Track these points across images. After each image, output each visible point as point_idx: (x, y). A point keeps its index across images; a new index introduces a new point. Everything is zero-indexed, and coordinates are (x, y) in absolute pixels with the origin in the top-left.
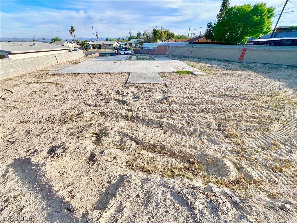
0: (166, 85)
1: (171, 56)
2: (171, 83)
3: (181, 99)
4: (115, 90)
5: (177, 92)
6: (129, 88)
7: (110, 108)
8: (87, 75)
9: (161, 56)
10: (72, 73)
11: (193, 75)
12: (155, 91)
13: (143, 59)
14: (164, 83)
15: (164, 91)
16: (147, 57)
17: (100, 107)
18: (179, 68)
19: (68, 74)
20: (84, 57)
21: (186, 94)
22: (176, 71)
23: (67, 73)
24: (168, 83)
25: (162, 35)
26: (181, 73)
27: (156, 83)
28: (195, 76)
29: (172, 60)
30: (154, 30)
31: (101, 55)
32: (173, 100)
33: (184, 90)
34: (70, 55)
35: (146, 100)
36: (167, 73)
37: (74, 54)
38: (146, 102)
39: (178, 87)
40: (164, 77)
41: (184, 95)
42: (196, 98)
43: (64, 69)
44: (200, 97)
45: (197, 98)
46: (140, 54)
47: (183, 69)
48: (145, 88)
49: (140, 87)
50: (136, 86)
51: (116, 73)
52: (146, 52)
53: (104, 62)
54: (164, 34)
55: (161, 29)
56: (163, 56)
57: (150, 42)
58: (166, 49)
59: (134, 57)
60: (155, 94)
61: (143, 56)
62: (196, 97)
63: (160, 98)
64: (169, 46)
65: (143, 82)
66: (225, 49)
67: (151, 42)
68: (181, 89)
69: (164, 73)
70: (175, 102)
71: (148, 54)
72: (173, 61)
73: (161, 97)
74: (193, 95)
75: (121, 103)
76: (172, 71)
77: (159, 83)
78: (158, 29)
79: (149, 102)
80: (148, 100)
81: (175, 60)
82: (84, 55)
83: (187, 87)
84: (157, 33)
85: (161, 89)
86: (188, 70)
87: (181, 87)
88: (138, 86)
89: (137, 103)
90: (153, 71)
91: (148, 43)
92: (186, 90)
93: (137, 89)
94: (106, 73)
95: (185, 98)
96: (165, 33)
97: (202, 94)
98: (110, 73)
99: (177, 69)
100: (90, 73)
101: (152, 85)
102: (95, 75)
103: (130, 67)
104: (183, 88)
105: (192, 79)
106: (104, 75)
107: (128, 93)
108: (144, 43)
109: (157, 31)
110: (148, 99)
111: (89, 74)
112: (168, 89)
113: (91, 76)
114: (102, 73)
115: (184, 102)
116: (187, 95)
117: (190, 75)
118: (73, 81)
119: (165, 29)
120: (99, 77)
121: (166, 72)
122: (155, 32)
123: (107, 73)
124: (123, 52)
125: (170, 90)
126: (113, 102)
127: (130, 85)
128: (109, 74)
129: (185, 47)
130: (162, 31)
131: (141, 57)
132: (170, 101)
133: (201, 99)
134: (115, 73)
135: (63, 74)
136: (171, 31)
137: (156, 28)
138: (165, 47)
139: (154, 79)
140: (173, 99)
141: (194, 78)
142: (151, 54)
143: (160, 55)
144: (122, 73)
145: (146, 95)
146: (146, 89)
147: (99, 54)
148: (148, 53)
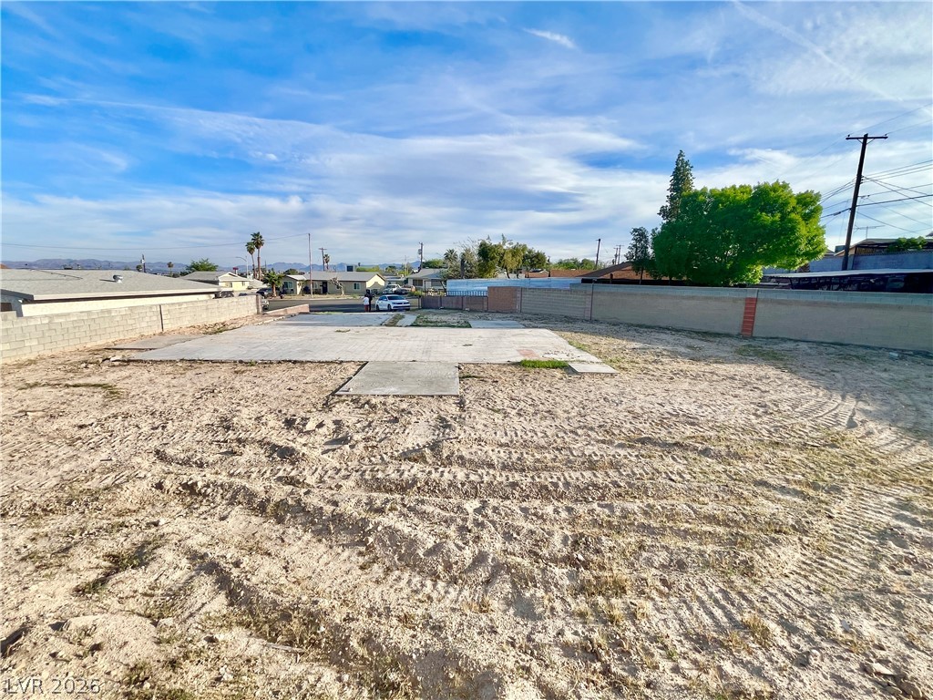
0: (461, 404)
1: (530, 316)
2: (483, 397)
3: (487, 448)
4: (285, 414)
5: (485, 426)
6: (334, 409)
7: (231, 472)
8: (224, 367)
9: (498, 315)
10: (182, 360)
11: (568, 374)
12: (414, 419)
13: (436, 325)
14: (457, 396)
15: (442, 420)
16: (454, 318)
17: (201, 465)
18: (535, 351)
19: (170, 361)
20: (258, 313)
21: (513, 434)
22: (519, 359)
23: (168, 358)
24: (469, 397)
25: (505, 258)
26: (533, 367)
27: (433, 396)
28: (573, 377)
29: (526, 327)
30: (481, 246)
31: (315, 309)
32: (458, 450)
33: (516, 419)
34: (209, 307)
35: (366, 448)
36: (485, 366)
37: (226, 305)
38: (365, 454)
39: (498, 411)
40: (467, 377)
41: (506, 434)
42: (539, 448)
43: (170, 347)
44: (555, 445)
45: (543, 447)
46: (437, 308)
47: (546, 356)
48: (386, 410)
49: (374, 407)
50: (363, 402)
51: (323, 362)
52: (457, 303)
53: (310, 328)
54: (513, 256)
55: (504, 244)
56: (505, 316)
57: (470, 277)
58: (515, 297)
59: (410, 318)
60: (407, 431)
61: (442, 314)
62: (542, 442)
63: (418, 445)
64: (522, 289)
65: (392, 390)
66: (693, 298)
67: (475, 277)
68: (506, 415)
69: (477, 365)
70: (461, 457)
71: (461, 310)
72: (527, 331)
73: (422, 441)
74: (535, 438)
75: (275, 455)
76: (505, 361)
77: (441, 396)
78: (494, 243)
79: (374, 456)
80: (373, 447)
81: (537, 327)
82: (258, 308)
83: (531, 410)
84: (491, 255)
85: (435, 416)
86: (561, 357)
87: (509, 410)
88: (368, 402)
89: (333, 458)
90: (445, 359)
91: (465, 280)
92: (522, 419)
93: (361, 411)
94: (290, 361)
95: (501, 445)
96: (515, 252)
97: (570, 434)
98: (302, 362)
99: (524, 355)
100: (241, 362)
101: (414, 400)
102: (254, 368)
103: (379, 344)
104: (514, 412)
105: (560, 385)
106: (284, 366)
107: (320, 425)
108: (450, 278)
109: (492, 248)
110: (375, 444)
111: (235, 362)
112: (460, 417)
113: (240, 367)
114: (279, 362)
115: (494, 457)
116: (517, 436)
117: (558, 373)
118: (174, 381)
119: (515, 244)
120: (263, 372)
121: (485, 362)
122: (485, 251)
123: (295, 362)
124: (383, 304)
125: (464, 419)
126: (251, 453)
127: (343, 398)
128: (298, 365)
129: (571, 291)
130: (505, 247)
131: (434, 318)
132: (445, 455)
133: (557, 449)
134: (319, 362)
135: (156, 362)
136: (536, 248)
137: (487, 242)
138: (512, 291)
139: (432, 383)
140: (457, 446)
141: (569, 381)
142: (471, 311)
143: (498, 312)
144: (342, 362)
145: (377, 433)
146: (389, 413)
147: (310, 307)
148: (460, 307)
